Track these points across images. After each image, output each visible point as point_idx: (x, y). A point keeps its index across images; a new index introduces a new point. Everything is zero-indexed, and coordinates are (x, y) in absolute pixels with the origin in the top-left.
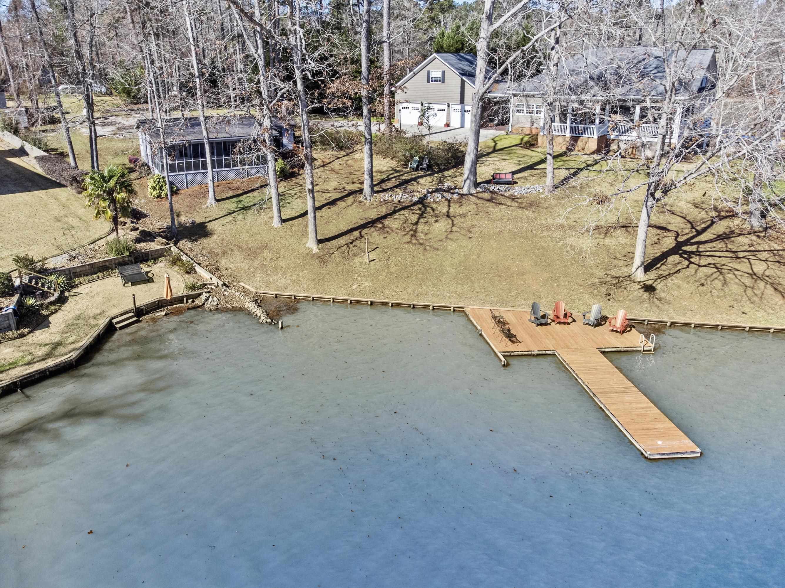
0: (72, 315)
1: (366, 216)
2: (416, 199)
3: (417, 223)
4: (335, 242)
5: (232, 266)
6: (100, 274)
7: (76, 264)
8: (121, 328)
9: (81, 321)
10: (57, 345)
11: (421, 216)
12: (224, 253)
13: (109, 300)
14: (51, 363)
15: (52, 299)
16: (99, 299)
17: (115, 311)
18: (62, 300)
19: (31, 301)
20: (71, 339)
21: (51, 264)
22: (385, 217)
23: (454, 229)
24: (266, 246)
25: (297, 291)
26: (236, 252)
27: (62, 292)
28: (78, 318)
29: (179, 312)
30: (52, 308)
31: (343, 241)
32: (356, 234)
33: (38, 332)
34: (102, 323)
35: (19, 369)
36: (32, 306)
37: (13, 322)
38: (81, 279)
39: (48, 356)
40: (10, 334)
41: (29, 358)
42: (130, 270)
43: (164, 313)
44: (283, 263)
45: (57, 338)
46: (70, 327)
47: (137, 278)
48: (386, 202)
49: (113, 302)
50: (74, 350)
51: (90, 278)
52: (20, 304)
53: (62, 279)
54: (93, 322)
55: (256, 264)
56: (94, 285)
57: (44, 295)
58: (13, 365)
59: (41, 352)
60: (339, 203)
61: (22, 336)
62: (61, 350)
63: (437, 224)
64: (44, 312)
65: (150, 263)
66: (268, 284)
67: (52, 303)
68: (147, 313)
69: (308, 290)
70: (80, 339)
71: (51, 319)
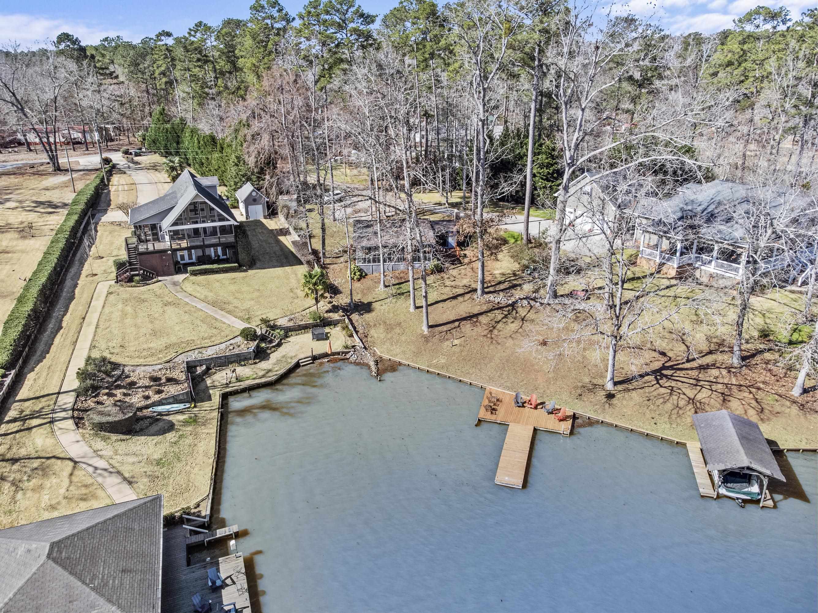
0: (281, 355)
1: (470, 311)
2: (510, 302)
3: (498, 322)
4: (440, 328)
5: (376, 335)
6: (303, 331)
7: (291, 324)
8: (303, 366)
9: (284, 359)
10: (270, 371)
11: (506, 317)
12: (375, 325)
13: (302, 348)
14: (263, 380)
15: (274, 344)
16: (297, 347)
17: (302, 356)
18: (279, 345)
19: (263, 345)
20: (276, 369)
21: (279, 323)
22: (481, 314)
23: (521, 330)
24: (399, 324)
25: (401, 359)
26: (382, 326)
27: (281, 340)
28: (284, 357)
29: (336, 361)
30: (273, 349)
31: (445, 328)
32: (457, 324)
33: (263, 362)
34: (294, 361)
35: (249, 381)
36: (263, 348)
37: (252, 355)
38: (293, 333)
39: (263, 376)
40: (250, 362)
41: (255, 376)
42: (319, 331)
43: (326, 360)
44: (403, 338)
45: (270, 367)
46: (278, 361)
47: (320, 336)
48: (489, 302)
49: (304, 349)
50: (276, 375)
51: (297, 332)
52: (258, 346)
53: (282, 332)
54: (289, 361)
55: (389, 336)
56: (298, 337)
57: (271, 342)
58: (248, 378)
59: (261, 373)
60: (459, 298)
61: (255, 363)
62: (270, 374)
63: (512, 325)
64: (269, 351)
65: (331, 327)
66: (389, 351)
67: (274, 347)
68: (319, 359)
69: (407, 359)
70: (281, 369)
71: (271, 355)
